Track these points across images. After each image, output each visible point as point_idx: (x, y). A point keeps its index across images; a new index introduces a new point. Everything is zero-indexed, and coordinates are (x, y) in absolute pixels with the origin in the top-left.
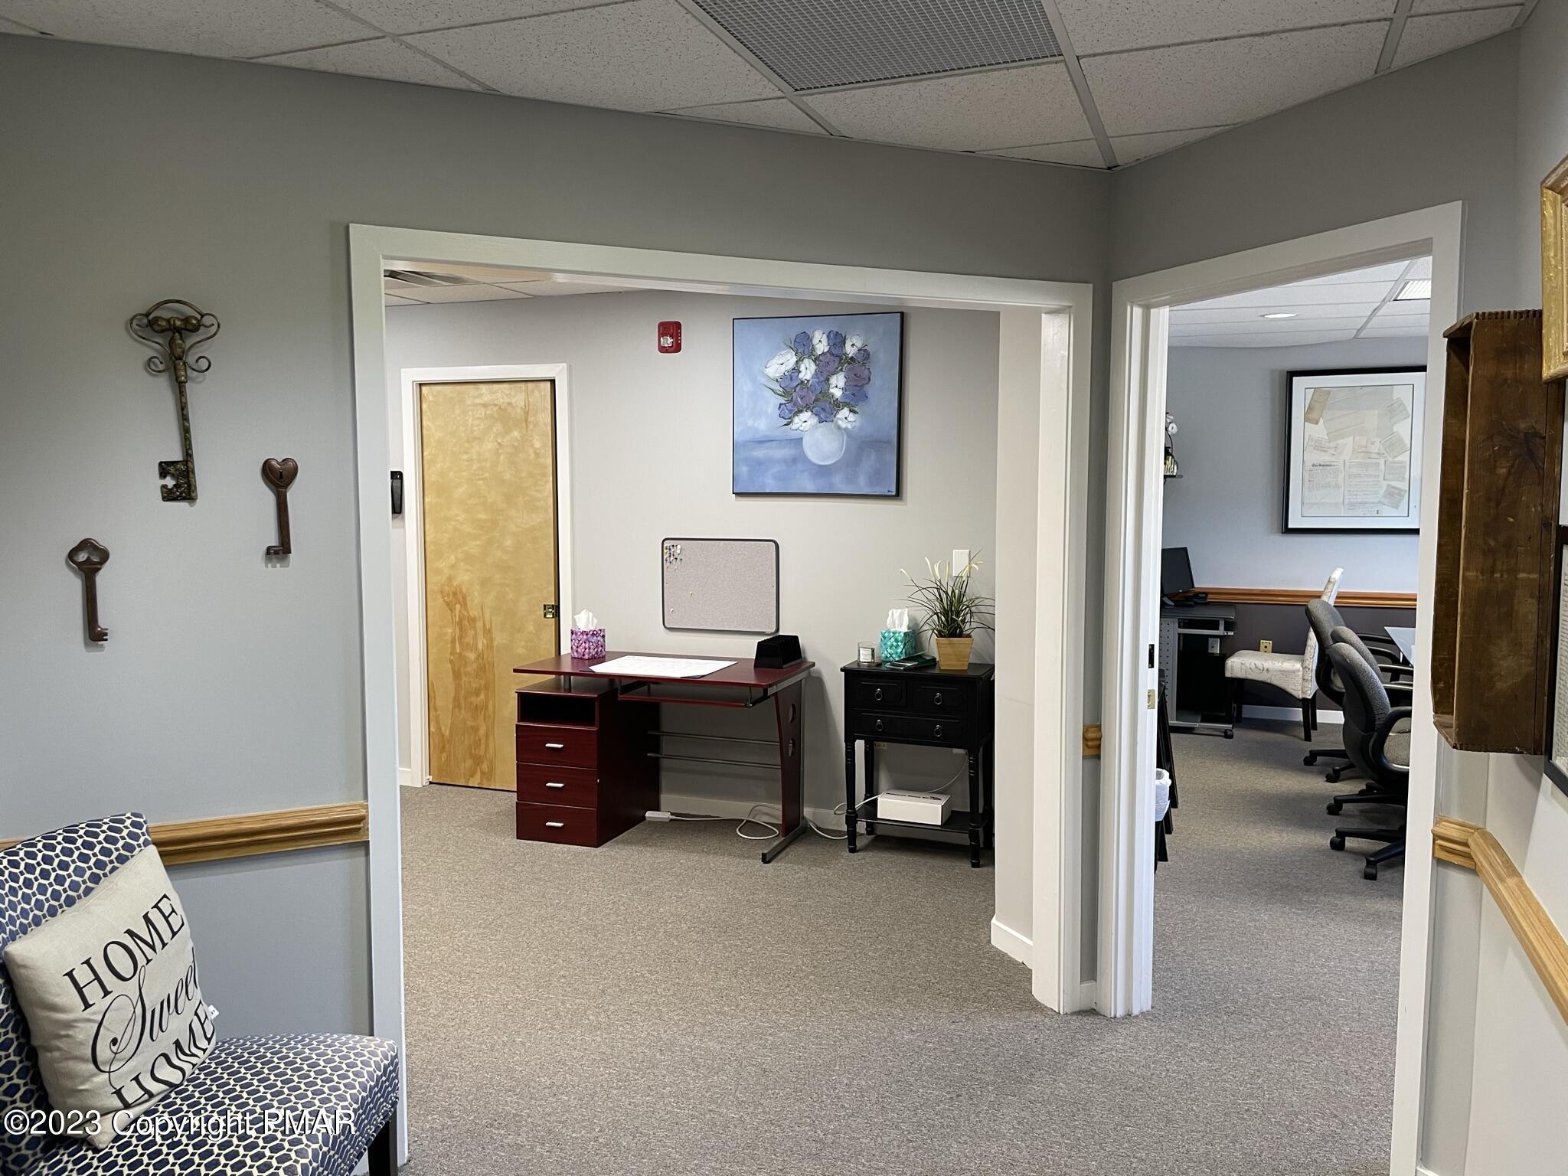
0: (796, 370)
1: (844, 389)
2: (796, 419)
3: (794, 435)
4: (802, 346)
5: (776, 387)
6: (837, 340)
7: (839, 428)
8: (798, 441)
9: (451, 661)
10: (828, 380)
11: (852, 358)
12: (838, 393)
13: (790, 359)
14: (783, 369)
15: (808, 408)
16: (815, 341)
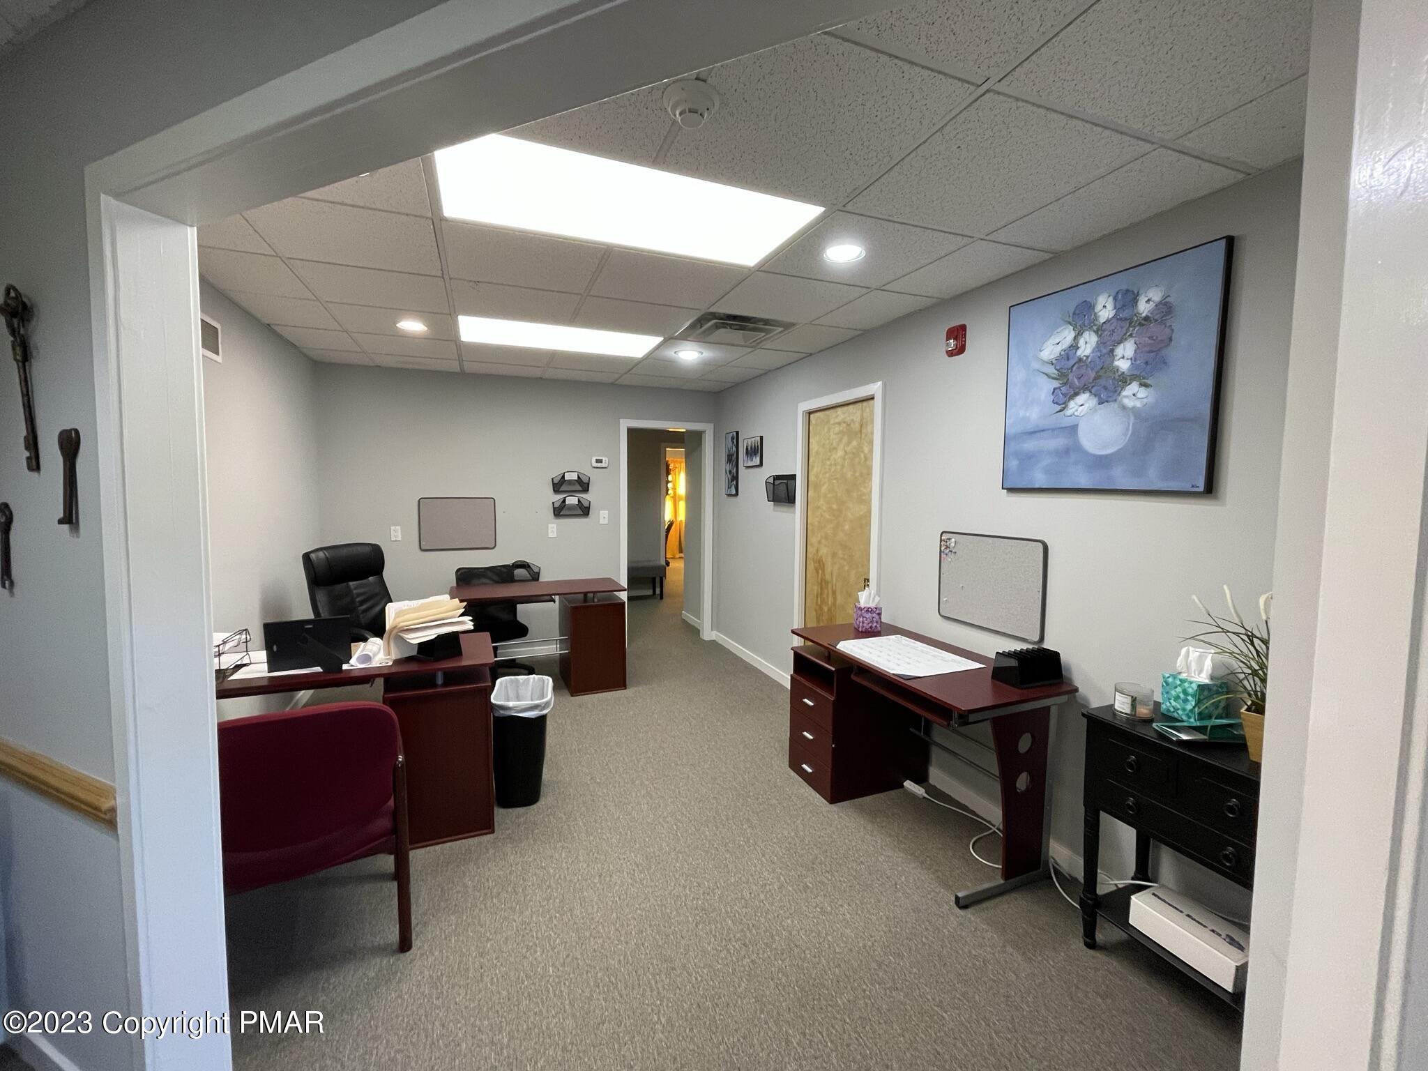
0: (1074, 347)
1: (1134, 359)
2: (1072, 404)
3: (1068, 422)
4: (1082, 317)
5: (1052, 370)
6: (1127, 300)
7: (1124, 408)
8: (1073, 429)
9: (816, 611)
10: (1112, 351)
11: (1147, 319)
12: (1123, 365)
13: (1067, 335)
14: (1059, 348)
15: (1085, 388)
16: (1099, 307)
